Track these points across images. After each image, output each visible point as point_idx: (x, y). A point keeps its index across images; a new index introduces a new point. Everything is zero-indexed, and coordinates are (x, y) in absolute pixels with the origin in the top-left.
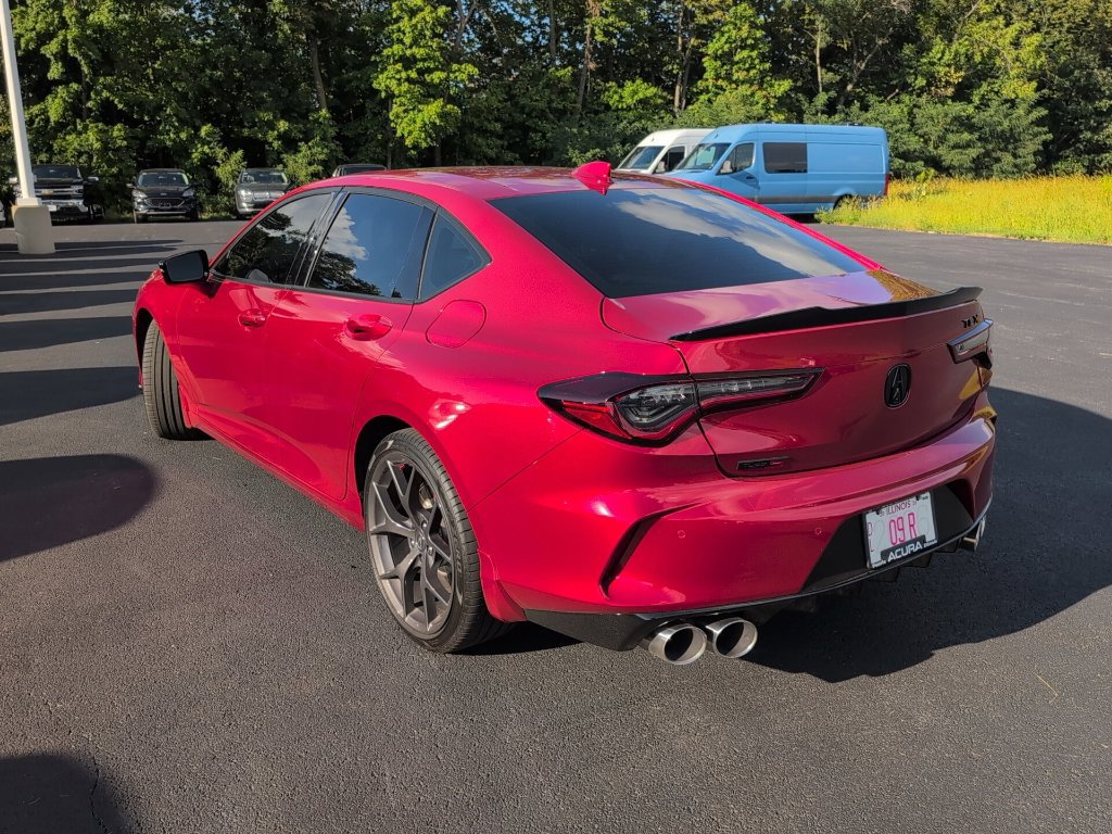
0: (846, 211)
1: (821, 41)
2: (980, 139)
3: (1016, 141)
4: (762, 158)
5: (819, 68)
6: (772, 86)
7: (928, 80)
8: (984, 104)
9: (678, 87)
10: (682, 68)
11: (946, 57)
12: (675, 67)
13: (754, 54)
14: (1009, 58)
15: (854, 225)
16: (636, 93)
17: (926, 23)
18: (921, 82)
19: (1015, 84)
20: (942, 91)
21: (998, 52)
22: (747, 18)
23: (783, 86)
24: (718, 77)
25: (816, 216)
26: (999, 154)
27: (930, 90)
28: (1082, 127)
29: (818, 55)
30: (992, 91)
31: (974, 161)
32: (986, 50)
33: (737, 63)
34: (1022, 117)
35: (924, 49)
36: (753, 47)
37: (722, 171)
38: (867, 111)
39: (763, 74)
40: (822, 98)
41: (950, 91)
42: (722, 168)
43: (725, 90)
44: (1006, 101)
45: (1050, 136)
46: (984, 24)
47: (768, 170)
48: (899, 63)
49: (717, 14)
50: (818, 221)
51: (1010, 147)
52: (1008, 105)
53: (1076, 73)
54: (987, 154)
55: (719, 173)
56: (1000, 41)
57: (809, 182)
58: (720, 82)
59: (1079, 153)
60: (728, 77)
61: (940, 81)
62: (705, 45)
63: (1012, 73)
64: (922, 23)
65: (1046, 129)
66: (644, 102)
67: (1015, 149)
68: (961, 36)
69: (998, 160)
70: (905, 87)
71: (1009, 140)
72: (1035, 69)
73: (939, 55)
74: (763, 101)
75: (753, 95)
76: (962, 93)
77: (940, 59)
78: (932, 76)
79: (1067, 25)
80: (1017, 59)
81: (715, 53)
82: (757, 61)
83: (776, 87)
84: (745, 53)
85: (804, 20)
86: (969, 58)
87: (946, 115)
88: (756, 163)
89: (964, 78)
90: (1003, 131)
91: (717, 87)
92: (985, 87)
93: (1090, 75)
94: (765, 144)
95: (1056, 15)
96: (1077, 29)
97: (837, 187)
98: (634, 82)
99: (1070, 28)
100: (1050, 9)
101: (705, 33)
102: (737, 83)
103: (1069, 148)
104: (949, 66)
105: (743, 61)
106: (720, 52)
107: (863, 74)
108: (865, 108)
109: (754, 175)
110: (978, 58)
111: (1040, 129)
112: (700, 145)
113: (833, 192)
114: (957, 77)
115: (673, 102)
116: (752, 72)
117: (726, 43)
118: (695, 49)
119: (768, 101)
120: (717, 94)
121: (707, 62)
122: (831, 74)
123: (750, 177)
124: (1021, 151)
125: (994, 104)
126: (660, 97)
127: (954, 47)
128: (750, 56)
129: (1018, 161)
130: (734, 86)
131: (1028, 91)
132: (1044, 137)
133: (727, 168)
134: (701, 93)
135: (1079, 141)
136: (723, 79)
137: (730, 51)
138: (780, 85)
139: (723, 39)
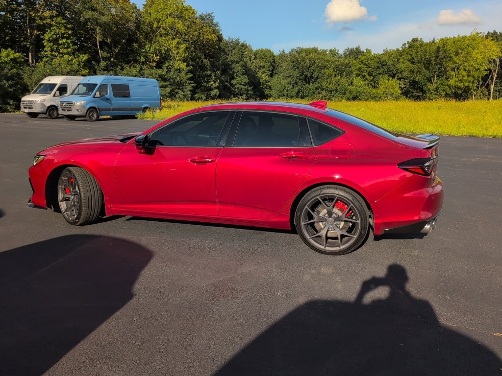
0: (148, 114)
1: (99, 38)
2: (170, 85)
3: (183, 85)
4: (112, 91)
5: (99, 51)
6: (79, 56)
7: (145, 59)
8: (169, 70)
9: (30, 54)
10: (32, 44)
11: (151, 50)
12: (28, 44)
13: (69, 41)
14: (175, 53)
15: (154, 120)
16: (9, 56)
17: (140, 35)
18: (143, 59)
19: (179, 63)
20: (151, 64)
21: (170, 50)
22: (63, 24)
23: (85, 57)
24: (52, 50)
25: (136, 116)
26: (177, 90)
27: (147, 63)
28: (202, 81)
29: (98, 44)
30: (170, 65)
31: (169, 93)
32: (166, 49)
33: (61, 45)
34: (184, 77)
35: (142, 46)
36: (68, 38)
37: (96, 96)
38: (123, 70)
39: (75, 51)
40: (103, 64)
41: (154, 64)
42: (95, 94)
43: (57, 57)
44: (177, 70)
45: (194, 85)
46: (163, 38)
47: (115, 96)
48: (132, 51)
49: (48, 21)
50: (136, 118)
51: (181, 88)
52: (178, 71)
53: (197, 60)
54: (173, 90)
55: (94, 97)
56: (171, 46)
57: (131, 102)
58: (53, 53)
59: (202, 91)
60: (58, 51)
61: (150, 60)
62: (43, 35)
63: (177, 58)
64: (139, 35)
65: (192, 82)
66: (14, 60)
67: (183, 88)
68: (155, 42)
69: (177, 93)
70: (136, 61)
71: (180, 85)
72: (185, 58)
73: (149, 49)
74: (77, 63)
75: (72, 60)
76: (159, 65)
77: (149, 51)
78: (147, 57)
79: (191, 41)
80: (178, 53)
81: (49, 39)
82: (71, 45)
83: (81, 57)
84: (64, 40)
85: (88, 28)
86: (160, 51)
87: (156, 74)
88: (110, 93)
89: (160, 59)
90: (178, 81)
91: (53, 55)
92: (167, 64)
93: (202, 61)
94: (112, 85)
95: (187, 37)
96: (195, 43)
97: (143, 104)
98: (6, 50)
99: (192, 42)
100: (184, 34)
101: (43, 29)
102: (63, 54)
103: (198, 89)
104: (153, 54)
105: (63, 44)
106: (51, 39)
107: (117, 54)
108: (122, 69)
109: (109, 98)
110: (163, 52)
111: (191, 81)
112: (79, 84)
113: (142, 105)
114: (157, 58)
115: (28, 60)
116: (69, 50)
117: (54, 35)
118: (38, 36)
119: (80, 64)
120: (52, 59)
121: (45, 43)
122: (105, 53)
123: (108, 99)
124: (185, 90)
125: (173, 70)
126: (23, 58)
127: (154, 46)
128: (68, 42)
129: (185, 94)
130: (61, 55)
131: (183, 66)
132: (193, 85)
133: (98, 94)
134: (43, 57)
135: (202, 86)
136: (55, 52)
137: (57, 38)
138: (83, 57)
139: (52, 33)
